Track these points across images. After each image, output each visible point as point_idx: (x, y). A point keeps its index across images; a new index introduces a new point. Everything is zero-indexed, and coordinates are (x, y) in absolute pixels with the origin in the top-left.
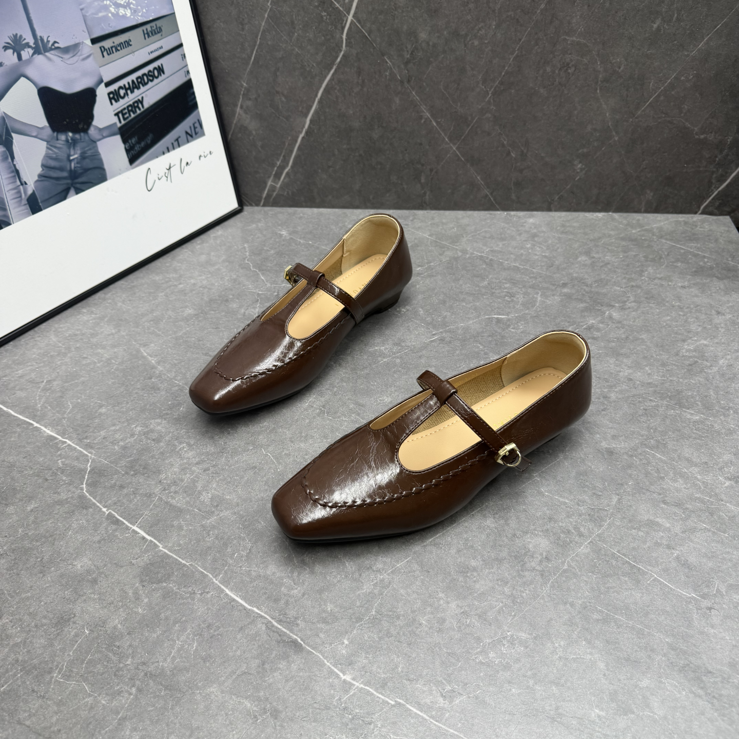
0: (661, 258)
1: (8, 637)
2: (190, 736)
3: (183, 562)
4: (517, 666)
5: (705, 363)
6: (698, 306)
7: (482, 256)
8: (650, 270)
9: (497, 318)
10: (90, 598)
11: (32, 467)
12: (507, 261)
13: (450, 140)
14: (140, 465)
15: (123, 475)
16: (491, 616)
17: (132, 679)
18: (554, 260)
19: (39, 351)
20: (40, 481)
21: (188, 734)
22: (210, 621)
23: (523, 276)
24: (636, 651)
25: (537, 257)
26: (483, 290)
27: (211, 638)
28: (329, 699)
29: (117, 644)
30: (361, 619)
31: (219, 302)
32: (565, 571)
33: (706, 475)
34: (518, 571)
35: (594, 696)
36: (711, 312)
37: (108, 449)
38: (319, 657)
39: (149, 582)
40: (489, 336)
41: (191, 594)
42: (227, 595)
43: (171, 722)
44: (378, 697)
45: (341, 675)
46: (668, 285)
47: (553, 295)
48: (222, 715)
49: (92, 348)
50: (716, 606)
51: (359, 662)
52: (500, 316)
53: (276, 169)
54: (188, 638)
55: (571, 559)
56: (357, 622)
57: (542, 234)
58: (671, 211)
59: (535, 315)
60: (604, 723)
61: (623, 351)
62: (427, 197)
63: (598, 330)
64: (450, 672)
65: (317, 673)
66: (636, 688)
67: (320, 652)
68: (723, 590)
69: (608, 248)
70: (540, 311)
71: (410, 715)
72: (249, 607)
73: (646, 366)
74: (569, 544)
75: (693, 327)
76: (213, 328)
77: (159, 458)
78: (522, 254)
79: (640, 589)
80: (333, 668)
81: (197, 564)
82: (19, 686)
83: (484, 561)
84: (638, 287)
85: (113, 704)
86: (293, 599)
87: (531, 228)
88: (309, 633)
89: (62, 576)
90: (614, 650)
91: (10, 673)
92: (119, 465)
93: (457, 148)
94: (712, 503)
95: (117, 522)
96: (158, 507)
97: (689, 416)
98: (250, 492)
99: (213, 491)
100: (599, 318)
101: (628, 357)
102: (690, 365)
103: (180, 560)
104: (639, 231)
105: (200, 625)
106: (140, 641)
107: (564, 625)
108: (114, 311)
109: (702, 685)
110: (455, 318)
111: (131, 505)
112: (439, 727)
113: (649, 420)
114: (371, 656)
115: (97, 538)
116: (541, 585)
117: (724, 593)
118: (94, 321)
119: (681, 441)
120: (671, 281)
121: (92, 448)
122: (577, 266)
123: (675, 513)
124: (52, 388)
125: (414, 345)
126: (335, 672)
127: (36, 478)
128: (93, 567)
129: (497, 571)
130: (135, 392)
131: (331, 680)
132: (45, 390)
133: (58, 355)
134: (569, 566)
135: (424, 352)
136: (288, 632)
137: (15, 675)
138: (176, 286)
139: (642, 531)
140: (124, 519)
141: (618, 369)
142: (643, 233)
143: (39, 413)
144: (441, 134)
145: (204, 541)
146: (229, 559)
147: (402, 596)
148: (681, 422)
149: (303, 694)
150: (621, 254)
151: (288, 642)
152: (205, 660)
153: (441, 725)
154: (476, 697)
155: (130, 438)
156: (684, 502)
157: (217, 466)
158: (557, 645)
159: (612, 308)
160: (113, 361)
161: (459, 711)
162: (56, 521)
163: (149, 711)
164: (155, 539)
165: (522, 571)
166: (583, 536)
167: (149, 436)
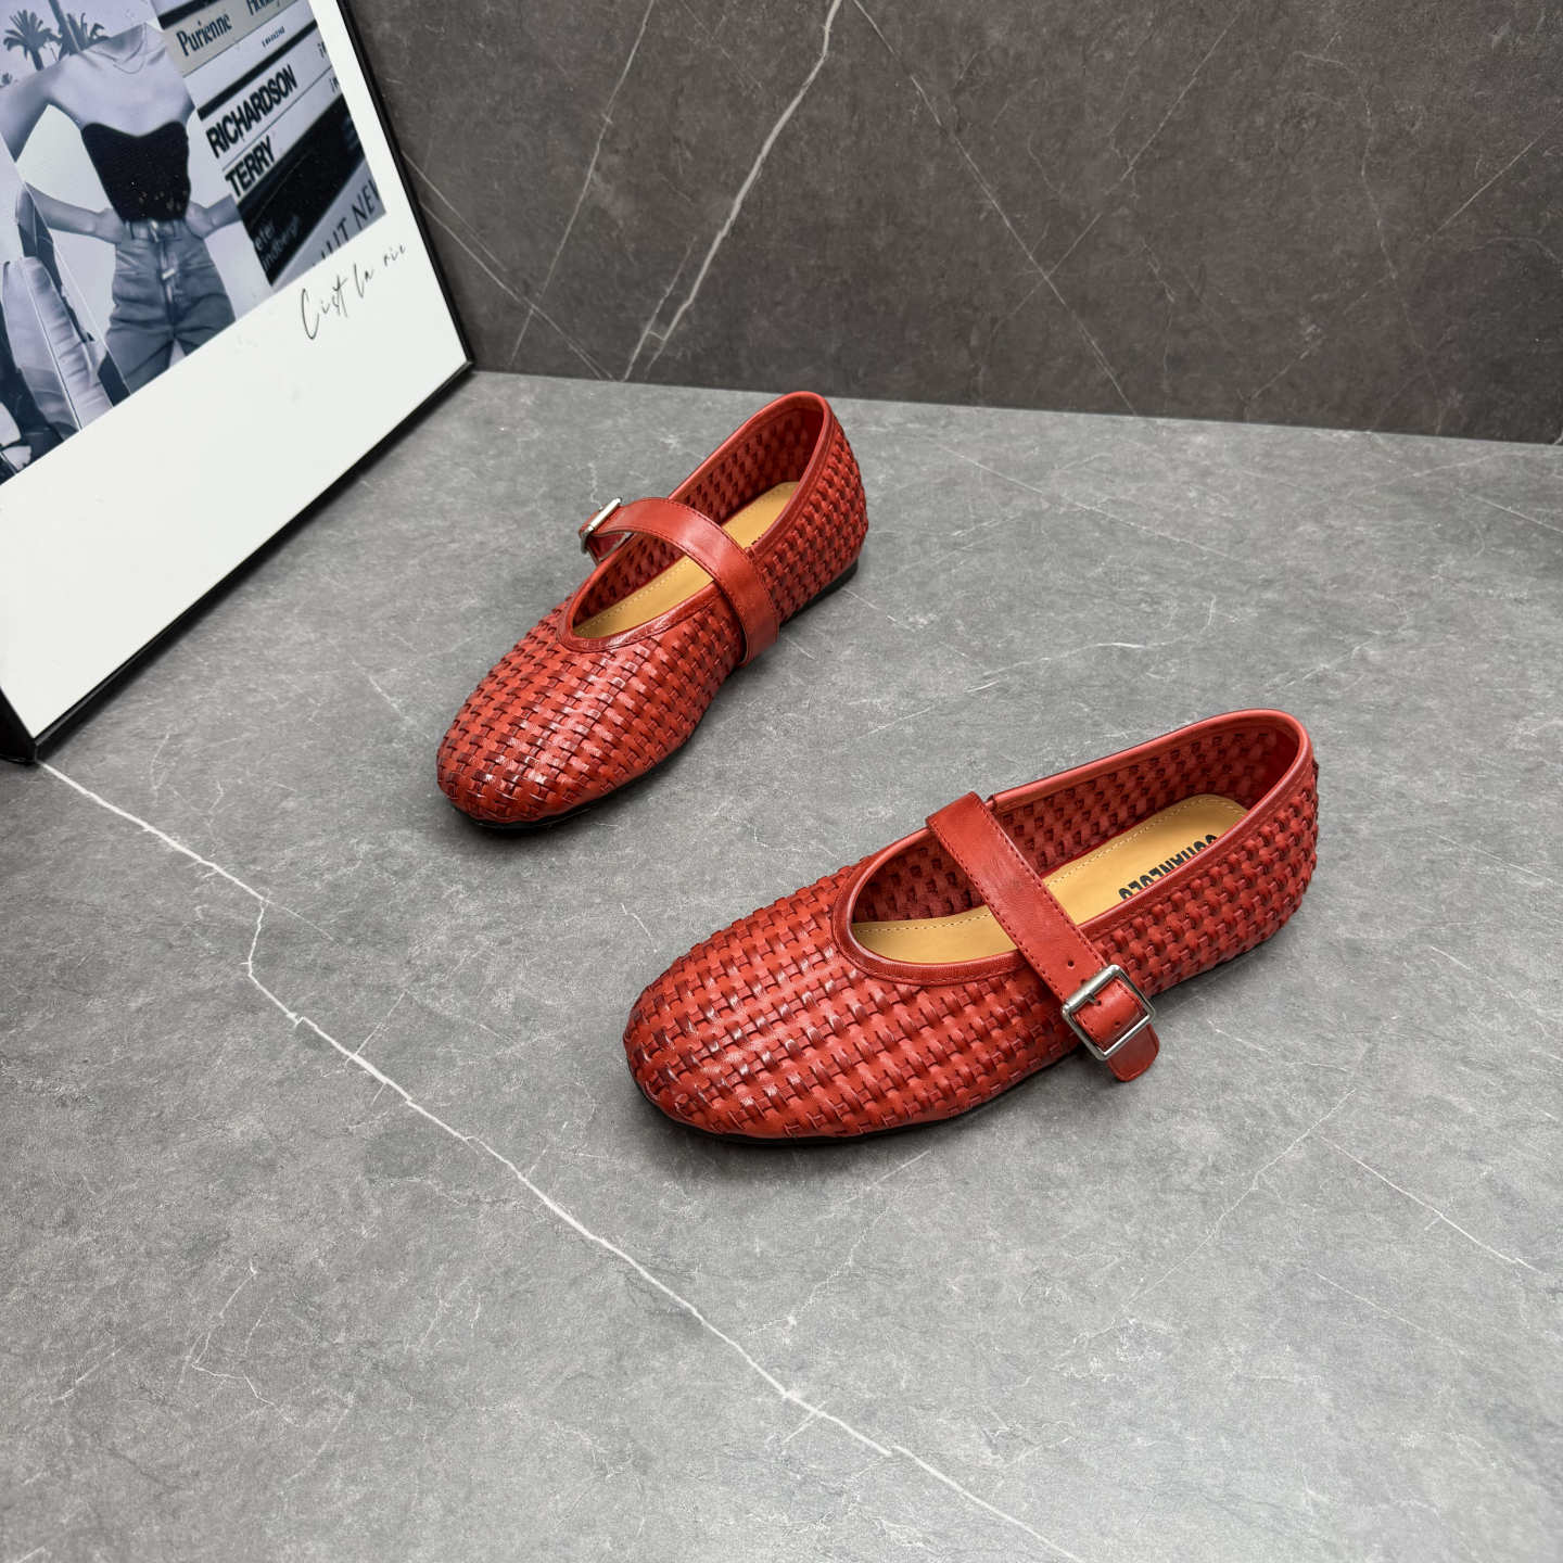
1: (92, 1273)
2: (467, 1499)
3: (455, 1134)
4: (1148, 1390)
6: (1548, 643)
7: (1092, 513)
8: (1450, 561)
9: (1122, 649)
10: (261, 1201)
11: (139, 916)
12: (1146, 525)
13: (1039, 260)
14: (367, 925)
15: (332, 944)
17: (346, 1376)
18: (1247, 527)
20: (157, 947)
21: (461, 1495)
22: (510, 1262)
23: (1180, 560)
24: (1398, 1371)
26: (1094, 586)
27: (512, 1296)
28: (756, 1437)
29: (317, 1299)
30: (825, 1275)
31: (534, 584)
32: (1252, 1196)
33: (1554, 1007)
34: (1155, 1191)
35: (1307, 1461)
37: (298, 887)
38: (735, 1349)
39: (384, 1172)
40: (1104, 686)
41: (470, 1203)
42: (545, 1208)
43: (428, 1469)
44: (856, 1440)
45: (781, 1389)
46: (1488, 595)
47: (1242, 605)
48: (534, 1459)
49: (266, 670)
51: (818, 1364)
52: (1128, 645)
53: (662, 302)
54: (463, 1295)
55: (1267, 1172)
56: (815, 1280)
57: (1223, 471)
58: (1498, 434)
59: (1202, 645)
60: (1326, 1518)
61: (1389, 732)
62: (980, 378)
63: (1337, 684)
64: (1007, 1395)
65: (732, 1383)
66: (1394, 1449)
67: (738, 1339)
69: (1361, 509)
70: (1214, 637)
71: (922, 1480)
72: (592, 1237)
73: (1436, 767)
74: (1262, 1140)
75: (1537, 689)
77: (406, 912)
78: (1178, 512)
79: (1410, 1242)
80: (764, 1373)
81: (484, 1140)
82: (114, 1377)
83: (1083, 1166)
84: (1424, 596)
85: (308, 1425)
86: (682, 1226)
87: (1199, 455)
88: (714, 1297)
89: (201, 1151)
90: (1350, 1366)
91: (95, 1350)
92: (324, 923)
93: (1051, 278)
95: (318, 1043)
96: (402, 1015)
97: (1521, 880)
98: (595, 994)
99: (518, 987)
100: (1340, 660)
101: (1398, 746)
102: (1528, 770)
103: (449, 1129)
104: (1428, 475)
105: (488, 1269)
106: (364, 1296)
107: (1247, 1309)
108: (313, 593)
109: (1532, 1450)
110: (1032, 643)
111: (348, 1010)
112: (983, 1509)
113: (1438, 885)
114: (844, 1352)
115: (275, 1076)
116: (1202, 1224)
119: (1504, 932)
120: (1493, 586)
121: (266, 883)
122: (1295, 543)
123: (1486, 1087)
124: (183, 752)
125: (944, 698)
126: (768, 1383)
127: (149, 941)
128: (266, 1136)
129: (1111, 1188)
130: (356, 768)
131: (759, 1400)
132: (166, 754)
133: (194, 681)
134: (1262, 1186)
135: (965, 714)
136: (671, 1294)
137: (104, 1353)
138: (444, 545)
139: (1417, 1120)
140: (332, 1036)
141: (1376, 771)
142: (1435, 478)
143: (155, 804)
144: (1020, 246)
145: (499, 1091)
146: (550, 1134)
147: (911, 1230)
148: (1506, 891)
149: (702, 1426)
150: (1389, 523)
151: (670, 1314)
152: (498, 1343)
153: (986, 1505)
154: (1061, 1451)
155: (345, 867)
156: (1507, 1062)
157: (527, 934)
158: (1231, 1350)
159: (1367, 640)
160: (311, 701)
161: (1026, 1477)
162: (189, 1035)
163: (382, 1443)
164: (396, 1082)
165: (1163, 1191)
166: (1293, 1124)
167: (386, 864)
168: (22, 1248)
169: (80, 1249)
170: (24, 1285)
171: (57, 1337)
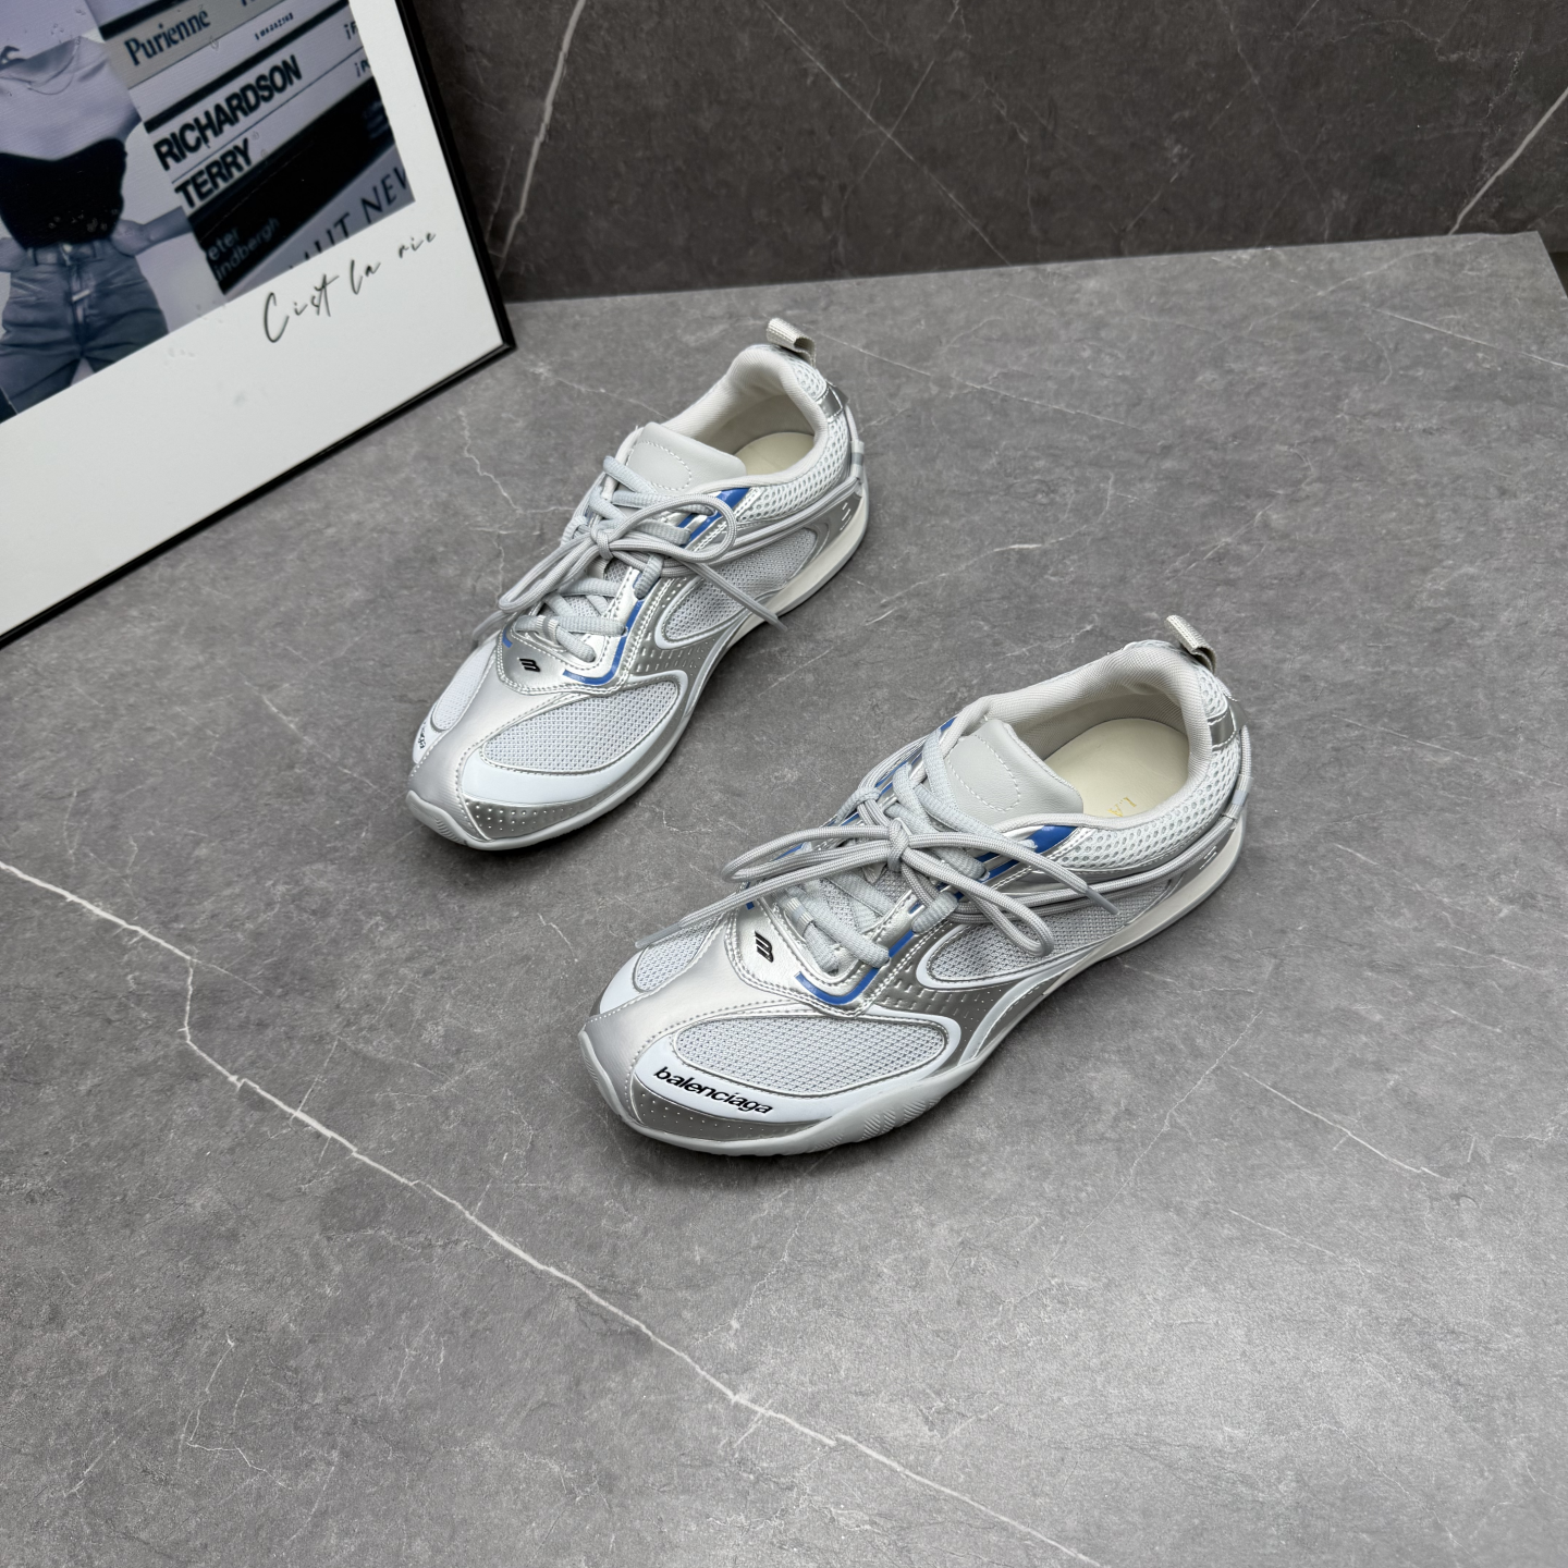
0: (1380, 359)
1: (83, 1366)
2: (452, 1538)
3: (403, 1180)
4: (1070, 1349)
5: (1470, 621)
6: (1459, 477)
7: (983, 392)
8: (1356, 393)
9: (1020, 551)
10: (228, 1272)
11: (76, 994)
12: (1040, 398)
13: (878, 118)
15: (262, 998)
16: (1018, 1245)
17: (329, 1434)
18: (1144, 385)
19: (54, 722)
20: (97, 1025)
21: (446, 1535)
22: (467, 1302)
23: (1075, 437)
24: (1308, 1298)
25: (1105, 382)
26: (989, 481)
27: (472, 1336)
28: (710, 1444)
29: (292, 1363)
30: (764, 1274)
31: (417, 565)
32: (1165, 1137)
33: (1461, 895)
34: (1070, 1144)
35: (1223, 1401)
36: (1487, 491)
37: (223, 940)
38: (684, 1360)
39: (339, 1228)
40: (1003, 598)
41: (423, 1248)
42: (494, 1244)
43: (413, 1514)
44: (802, 1433)
45: (729, 1393)
46: (1395, 429)
47: (1142, 480)
48: (508, 1492)
49: (161, 704)
50: (1470, 1190)
51: (763, 1363)
52: (1026, 546)
54: (427, 1340)
55: (1177, 1110)
56: (753, 1281)
57: (1117, 319)
58: (1407, 230)
59: (1100, 535)
60: (1242, 1451)
61: (1293, 608)
62: (840, 248)
63: (1239, 560)
64: (940, 1370)
65: (683, 1393)
66: (1305, 1376)
67: (686, 1349)
68: (1487, 1153)
69: (1262, 345)
70: (1113, 523)
71: (866, 1465)
73: (1342, 641)
74: (1172, 1076)
75: (1447, 534)
76: (410, 632)
77: (329, 954)
78: (1072, 378)
79: (1319, 1165)
80: (713, 1380)
81: (430, 1182)
82: (118, 1464)
83: (999, 1127)
84: (1329, 440)
85: (299, 1487)
86: (625, 1243)
87: (1091, 304)
88: (661, 1311)
89: (167, 1229)
90: (1263, 1299)
91: (98, 1440)
92: (252, 976)
94: (1471, 959)
95: (261, 1104)
96: (338, 1063)
97: (1430, 758)
98: (521, 1015)
99: (446, 1020)
100: (1242, 530)
101: (1303, 623)
102: (1437, 630)
103: (395, 1176)
104: (1333, 292)
105: (447, 1312)
106: (336, 1354)
107: (1163, 1255)
108: (197, 608)
109: (1435, 1361)
110: (928, 559)
111: (284, 1065)
112: (923, 1485)
114: (785, 1349)
115: (225, 1144)
116: (1117, 1172)
117: (1488, 1160)
118: (157, 637)
119: (1411, 818)
120: (1400, 418)
121: (190, 940)
122: (1194, 397)
123: (1393, 990)
124: (93, 809)
125: (841, 637)
126: (718, 1389)
127: (88, 1019)
128: (225, 1206)
130: (262, 802)
131: (710, 1406)
132: (77, 813)
133: (94, 728)
134: (1174, 1125)
135: (864, 652)
136: (620, 1313)
137: (106, 1442)
138: (320, 531)
139: (1324, 1036)
140: (275, 1095)
141: (1280, 654)
142: (1340, 295)
143: (72, 868)
144: (855, 106)
145: (439, 1130)
146: (492, 1168)
147: (841, 1217)
148: (1415, 772)
149: (659, 1440)
150: (1292, 357)
151: (621, 1334)
152: (464, 1383)
153: (926, 1481)
154: (991, 1419)
155: (265, 912)
156: (1414, 961)
157: (450, 961)
158: (1149, 1298)
159: (1270, 502)
160: (210, 733)
161: (961, 1449)
162: (140, 1113)
163: (369, 1495)
164: (340, 1135)
165: (1079, 1143)
166: (1202, 1055)
167: (304, 904)
168: (15, 1351)
169: (69, 1342)
170: (24, 1386)
171: (61, 1432)
